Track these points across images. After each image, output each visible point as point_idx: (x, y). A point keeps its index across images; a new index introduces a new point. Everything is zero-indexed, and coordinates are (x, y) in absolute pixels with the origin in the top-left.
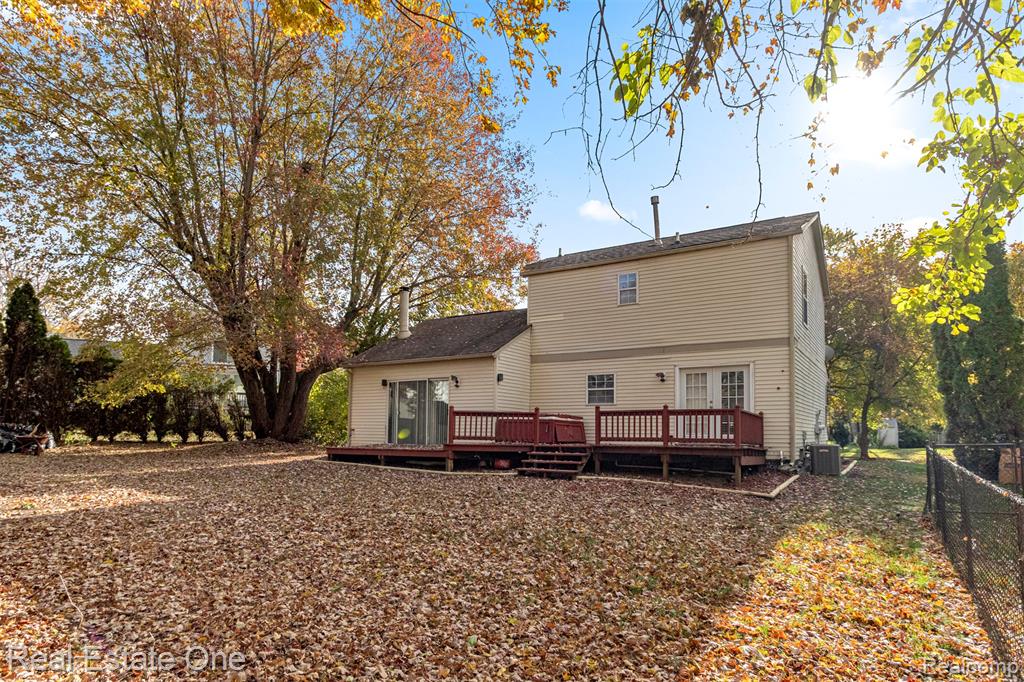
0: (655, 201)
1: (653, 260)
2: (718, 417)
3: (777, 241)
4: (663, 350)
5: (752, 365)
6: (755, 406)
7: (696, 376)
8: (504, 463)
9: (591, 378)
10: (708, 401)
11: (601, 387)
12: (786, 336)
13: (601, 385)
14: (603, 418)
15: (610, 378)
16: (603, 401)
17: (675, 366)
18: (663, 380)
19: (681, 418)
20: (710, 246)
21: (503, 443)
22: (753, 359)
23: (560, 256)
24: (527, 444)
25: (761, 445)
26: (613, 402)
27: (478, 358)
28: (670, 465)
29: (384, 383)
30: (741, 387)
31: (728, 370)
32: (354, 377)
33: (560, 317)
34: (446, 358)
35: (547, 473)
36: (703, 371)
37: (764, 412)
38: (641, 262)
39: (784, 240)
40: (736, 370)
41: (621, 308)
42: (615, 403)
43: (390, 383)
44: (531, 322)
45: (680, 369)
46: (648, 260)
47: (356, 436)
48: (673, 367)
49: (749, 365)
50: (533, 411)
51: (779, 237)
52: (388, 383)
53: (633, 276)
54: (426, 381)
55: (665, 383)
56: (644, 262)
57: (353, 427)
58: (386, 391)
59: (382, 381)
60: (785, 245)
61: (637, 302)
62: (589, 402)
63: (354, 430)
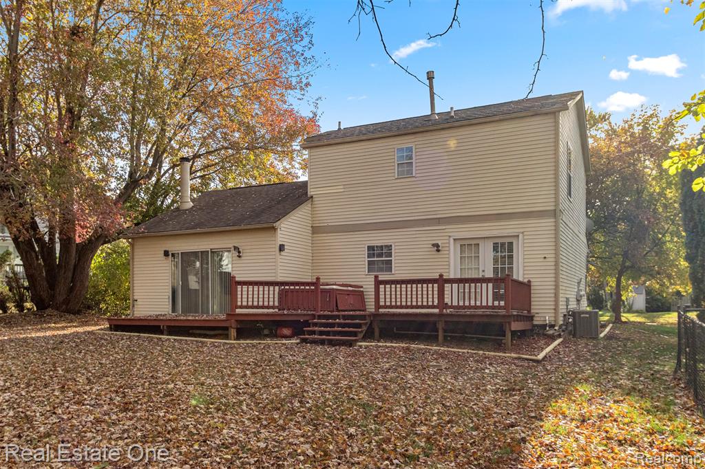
0: (430, 77)
2: (490, 285)
3: (546, 117)
4: (439, 221)
5: (521, 236)
6: (524, 274)
7: (469, 246)
8: (286, 331)
9: (370, 248)
10: (481, 270)
11: (379, 257)
12: (553, 208)
13: (380, 255)
14: (382, 287)
15: (389, 248)
16: (382, 271)
17: (450, 237)
18: (438, 251)
19: (455, 286)
20: (483, 120)
21: (285, 312)
22: (522, 230)
23: (339, 129)
24: (309, 313)
25: (529, 311)
26: (391, 271)
27: (258, 229)
28: (445, 331)
29: (166, 253)
30: (511, 257)
31: (499, 241)
32: (135, 247)
33: (337, 189)
34: (228, 228)
35: (328, 340)
36: (476, 242)
37: (531, 280)
38: (417, 135)
39: (552, 116)
40: (507, 240)
41: (399, 181)
42: (393, 272)
43: (172, 254)
44: (312, 193)
45: (454, 240)
46: (425, 134)
47: (139, 306)
48: (448, 238)
49: (518, 236)
50: (315, 281)
51: (546, 114)
52: (170, 253)
53: (410, 149)
54: (208, 252)
55: (440, 253)
56: (420, 135)
57: (135, 298)
58: (168, 262)
59: (164, 252)
60: (553, 120)
61: (414, 174)
62: (368, 272)
63: (136, 300)
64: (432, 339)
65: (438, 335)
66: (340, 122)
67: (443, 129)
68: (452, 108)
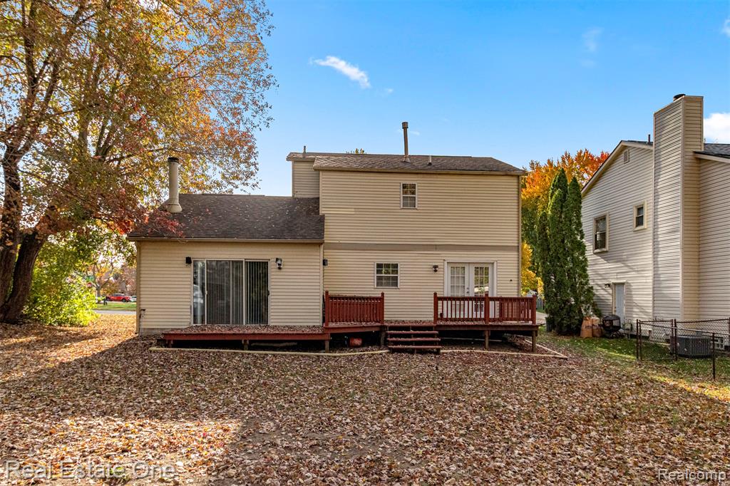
0: (405, 126)
1: (429, 176)
4: (436, 247)
5: (495, 264)
6: (497, 292)
7: (458, 268)
8: (357, 342)
9: (379, 266)
10: (466, 288)
11: (387, 274)
12: (516, 245)
13: (387, 272)
15: (396, 266)
16: (389, 286)
17: (444, 260)
18: (436, 270)
22: (496, 259)
26: (397, 286)
29: (188, 261)
30: (487, 278)
31: (479, 266)
33: (352, 211)
36: (463, 265)
38: (419, 176)
39: (516, 178)
40: (484, 266)
41: (403, 211)
42: (399, 287)
43: (194, 261)
44: (323, 212)
45: (448, 263)
46: (425, 176)
47: (147, 317)
49: (493, 263)
50: (380, 296)
51: (512, 176)
52: (192, 260)
53: (414, 186)
54: (242, 261)
55: (437, 272)
56: (421, 176)
57: (142, 307)
58: (189, 269)
59: (185, 259)
60: (516, 181)
61: (416, 207)
62: (377, 285)
63: (144, 310)
64: (481, 344)
65: (484, 341)
66: (305, 147)
67: (439, 174)
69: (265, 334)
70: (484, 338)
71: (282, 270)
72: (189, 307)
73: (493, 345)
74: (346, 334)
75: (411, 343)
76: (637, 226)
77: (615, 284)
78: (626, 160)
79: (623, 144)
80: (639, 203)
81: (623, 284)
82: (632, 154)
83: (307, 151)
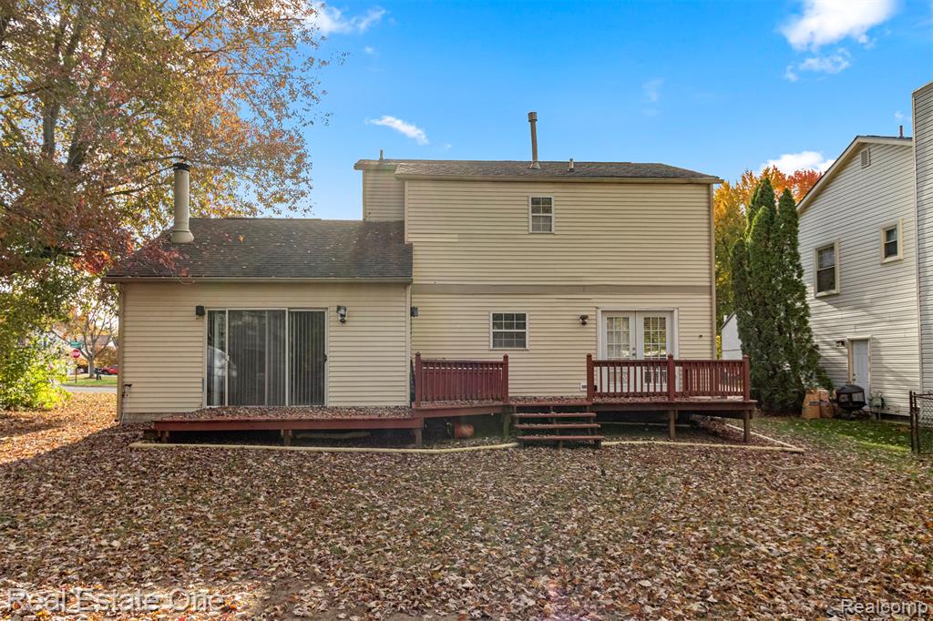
0: (532, 118)
1: (571, 186)
3: (699, 187)
4: (585, 289)
5: (676, 312)
6: (680, 353)
7: (617, 320)
9: (497, 317)
10: (632, 349)
12: (708, 284)
13: (511, 326)
15: (522, 317)
16: (512, 346)
17: (597, 308)
19: (605, 369)
22: (677, 305)
26: (525, 346)
27: (379, 284)
30: (663, 335)
31: (651, 315)
32: (129, 297)
33: (454, 239)
36: (625, 315)
38: (557, 186)
39: (705, 188)
40: (662, 315)
41: (532, 236)
42: (527, 347)
43: (209, 312)
44: (411, 240)
45: (602, 311)
47: (134, 395)
48: (594, 309)
49: (672, 311)
50: (502, 360)
51: (697, 184)
52: (206, 310)
53: (548, 201)
54: (284, 311)
55: (586, 326)
56: (560, 186)
57: (127, 381)
58: (201, 324)
59: (195, 309)
60: (705, 192)
61: (553, 231)
62: (494, 346)
63: (130, 386)
65: (668, 427)
66: (381, 151)
67: (589, 183)
68: (571, 160)
69: (317, 420)
70: (668, 421)
71: (348, 324)
72: (200, 380)
73: (681, 433)
74: (449, 419)
75: (552, 432)
76: (886, 257)
77: (852, 341)
78: (866, 163)
79: (859, 140)
80: (889, 223)
81: (866, 340)
82: (875, 154)
83: (384, 158)
